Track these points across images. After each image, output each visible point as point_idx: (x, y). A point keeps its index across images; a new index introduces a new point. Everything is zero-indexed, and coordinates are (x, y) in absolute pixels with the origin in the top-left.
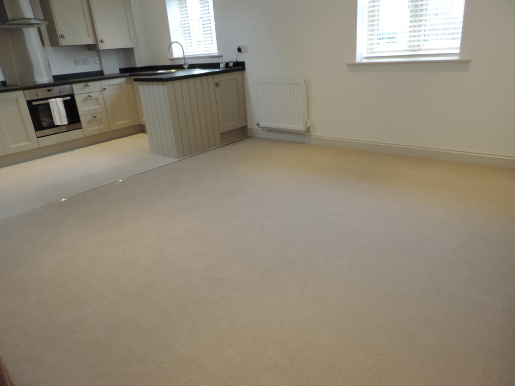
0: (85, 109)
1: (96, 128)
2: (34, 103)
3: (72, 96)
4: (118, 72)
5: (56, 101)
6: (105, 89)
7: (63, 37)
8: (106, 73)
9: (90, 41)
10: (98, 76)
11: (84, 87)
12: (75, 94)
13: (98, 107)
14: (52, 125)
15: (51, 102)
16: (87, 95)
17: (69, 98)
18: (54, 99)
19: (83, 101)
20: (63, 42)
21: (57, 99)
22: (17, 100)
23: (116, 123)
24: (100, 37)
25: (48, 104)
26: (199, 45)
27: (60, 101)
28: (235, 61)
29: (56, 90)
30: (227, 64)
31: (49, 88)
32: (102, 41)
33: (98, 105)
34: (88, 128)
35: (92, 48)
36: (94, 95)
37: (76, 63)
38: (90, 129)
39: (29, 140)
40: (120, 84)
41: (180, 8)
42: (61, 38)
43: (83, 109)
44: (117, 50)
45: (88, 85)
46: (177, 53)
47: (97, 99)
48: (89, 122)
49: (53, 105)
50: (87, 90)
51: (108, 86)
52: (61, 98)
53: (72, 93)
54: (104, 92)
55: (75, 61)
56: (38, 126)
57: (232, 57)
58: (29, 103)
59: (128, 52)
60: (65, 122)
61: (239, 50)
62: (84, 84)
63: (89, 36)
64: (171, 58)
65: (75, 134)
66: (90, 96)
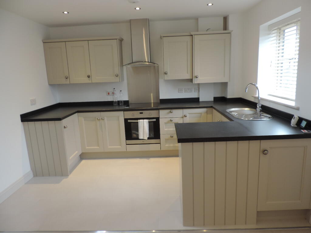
0: (166, 129)
1: (172, 145)
2: (129, 121)
3: (158, 119)
4: (213, 100)
5: (143, 121)
6: (185, 116)
7: (166, 73)
8: (201, 100)
11: (168, 113)
12: (160, 117)
14: (137, 138)
15: (139, 121)
16: (169, 119)
17: (155, 120)
18: (142, 120)
19: (165, 123)
20: (165, 77)
21: (144, 120)
22: (118, 117)
25: (137, 123)
27: (146, 122)
29: (146, 114)
31: (141, 112)
34: (165, 144)
36: (175, 120)
37: (180, 91)
38: (167, 145)
39: (121, 145)
40: (201, 114)
42: (165, 75)
43: (164, 129)
45: (172, 112)
48: (167, 140)
49: (140, 124)
50: (171, 115)
51: (189, 114)
52: (148, 120)
53: (157, 116)
54: (185, 118)
55: (179, 89)
56: (128, 137)
58: (126, 120)
60: (147, 137)
62: (169, 111)
64: (254, 96)
65: (154, 147)
66: (171, 121)
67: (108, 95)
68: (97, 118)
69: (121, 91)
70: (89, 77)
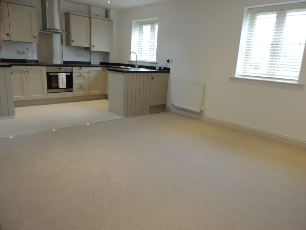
0: (77, 81)
1: (81, 92)
2: (50, 74)
3: (71, 73)
4: (99, 64)
5: (62, 74)
6: (90, 72)
7: (73, 41)
8: (92, 63)
9: (87, 46)
10: (88, 64)
11: (79, 69)
12: (73, 72)
13: (84, 81)
14: (57, 87)
16: (80, 74)
17: (69, 74)
19: (77, 77)
20: (73, 44)
22: (42, 71)
23: (92, 92)
24: (93, 44)
25: (57, 76)
26: (146, 55)
27: (64, 75)
28: (165, 67)
29: (64, 69)
30: (160, 68)
31: (60, 67)
32: (93, 46)
33: (85, 80)
34: (76, 92)
35: (88, 49)
36: (83, 74)
37: (77, 56)
38: (78, 93)
39: (43, 94)
40: (99, 71)
41: (139, 35)
42: (72, 42)
43: (76, 81)
44: (100, 52)
45: (81, 69)
46: (133, 58)
47: (84, 77)
48: (77, 89)
49: (60, 76)
50: (80, 71)
51: (92, 70)
52: (65, 74)
53: (71, 72)
54: (89, 74)
56: (50, 87)
57: (164, 64)
58: (48, 73)
59: (106, 54)
60: (65, 87)
61: (168, 61)
62: (79, 68)
63: (87, 43)
64: (129, 60)
65: (68, 94)
66: (81, 75)
67: (19, 54)
68: (23, 71)
69: (33, 51)
70: (8, 35)
